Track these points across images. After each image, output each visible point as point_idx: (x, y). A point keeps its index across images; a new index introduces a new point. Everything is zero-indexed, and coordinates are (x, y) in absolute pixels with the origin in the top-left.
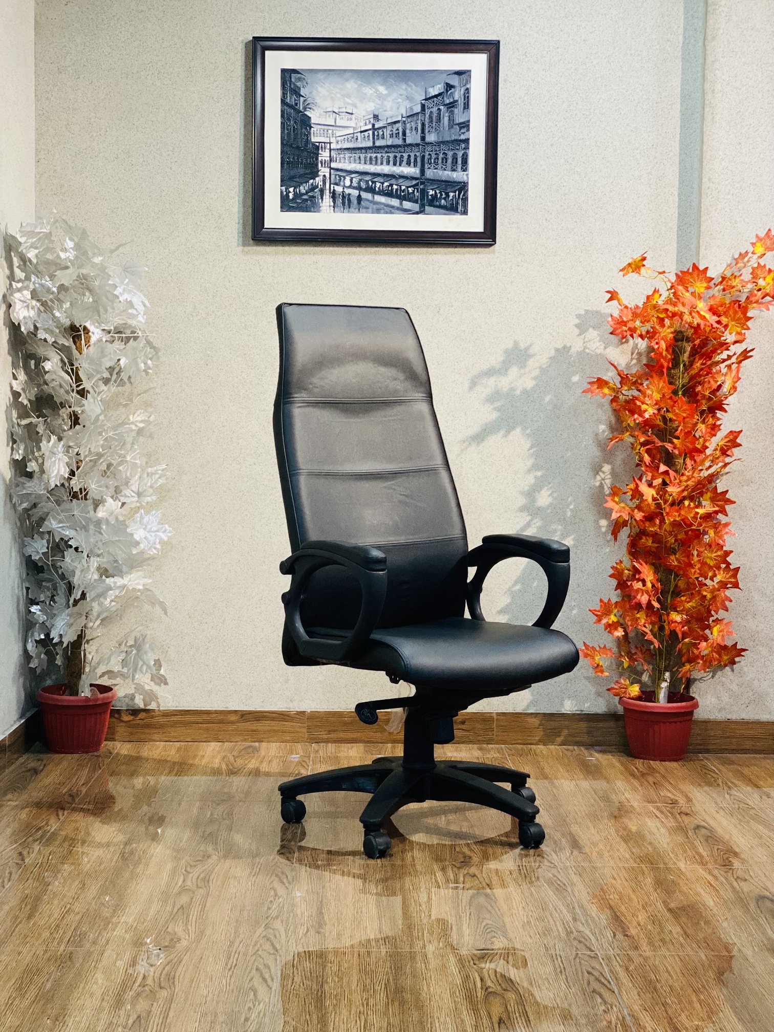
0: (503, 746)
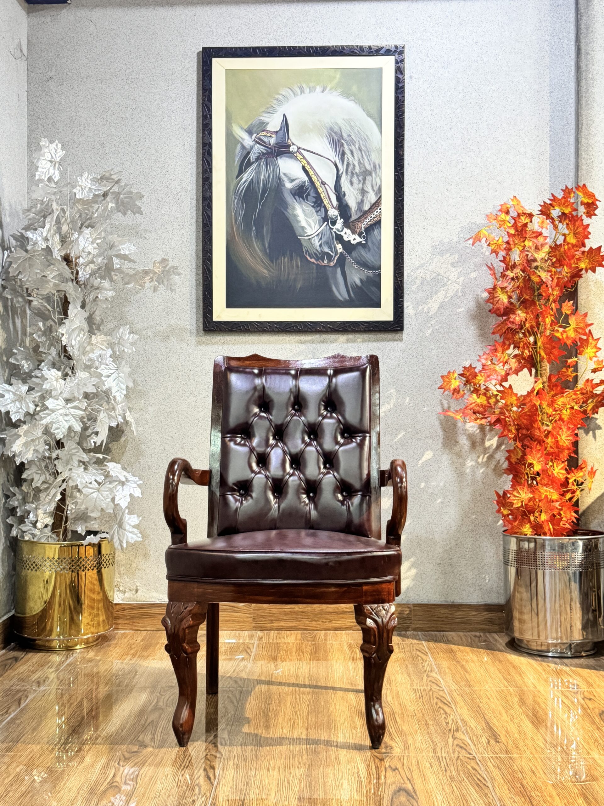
0: (419, 633)
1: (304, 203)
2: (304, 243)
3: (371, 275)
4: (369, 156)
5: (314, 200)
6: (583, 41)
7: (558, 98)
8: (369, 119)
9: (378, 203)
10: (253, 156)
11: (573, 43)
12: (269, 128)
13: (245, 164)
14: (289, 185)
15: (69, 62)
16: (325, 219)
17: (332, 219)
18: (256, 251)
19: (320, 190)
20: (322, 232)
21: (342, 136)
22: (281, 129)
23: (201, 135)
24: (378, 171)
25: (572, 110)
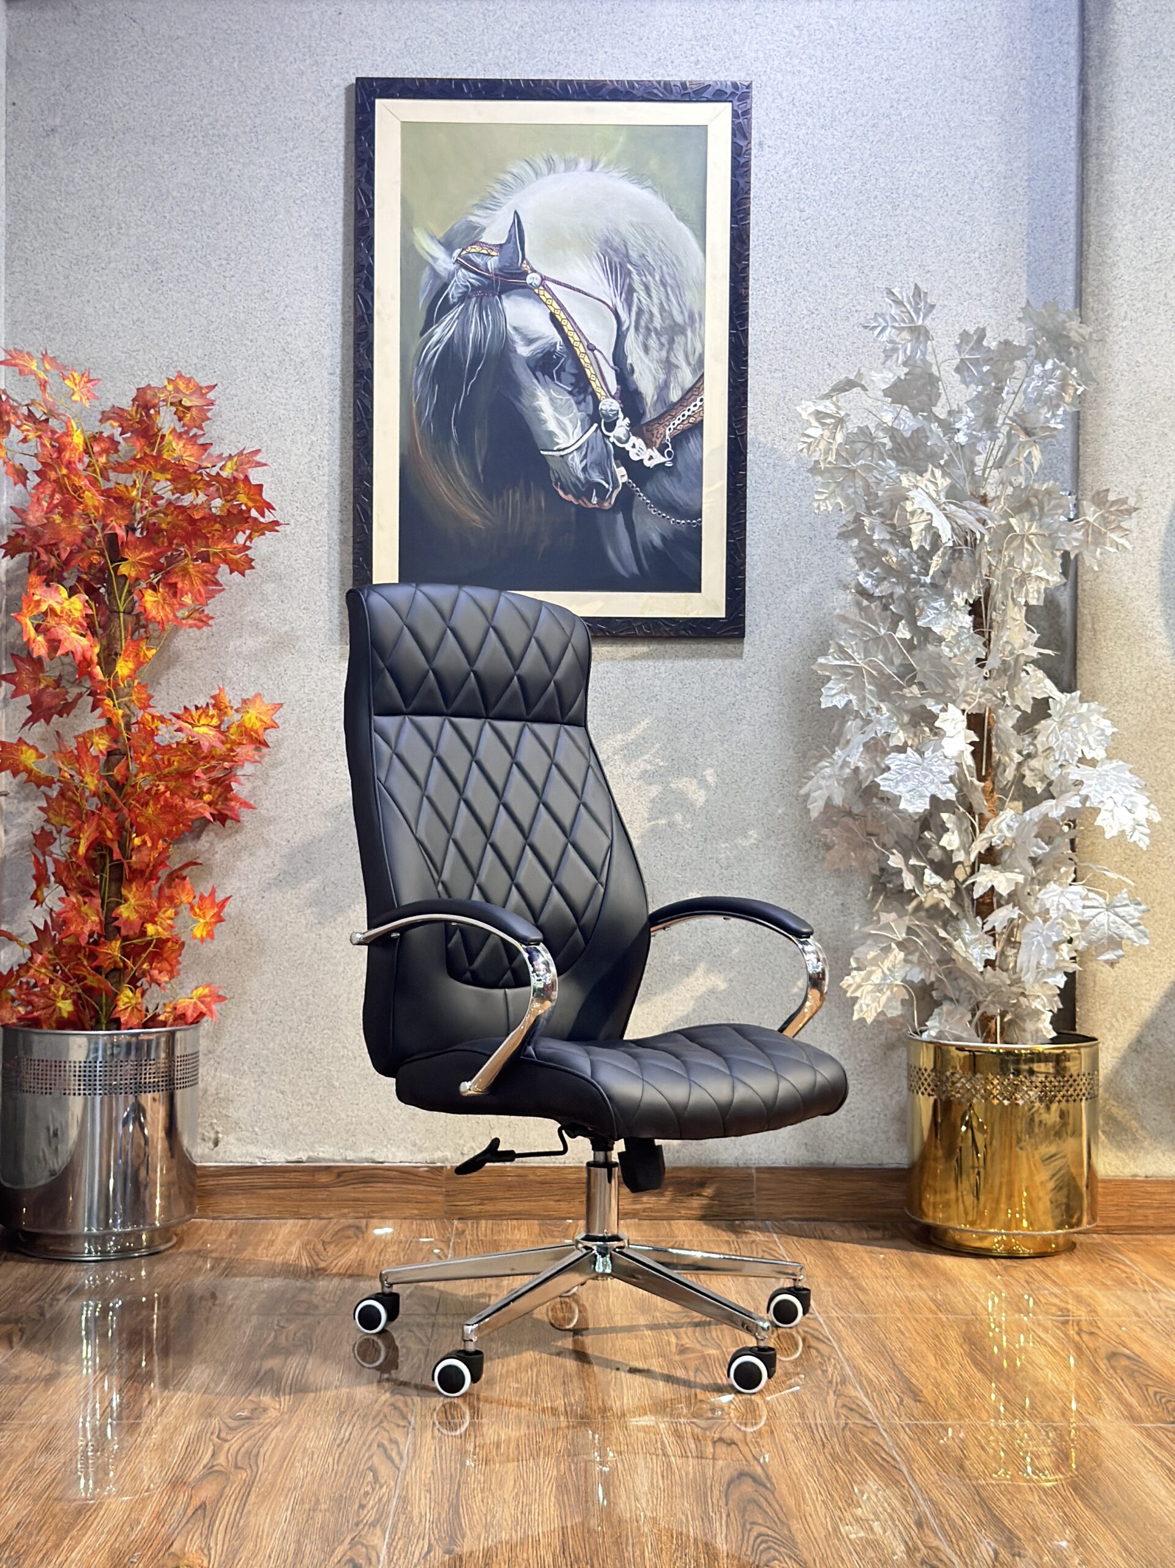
0: (769, 1222)
1: (552, 385)
2: (551, 464)
3: (683, 529)
4: (680, 296)
5: (573, 380)
6: (1092, 81)
7: (1042, 192)
8: (681, 224)
9: (695, 390)
10: (453, 292)
11: (1074, 83)
12: (485, 238)
13: (437, 308)
14: (523, 351)
15: (89, 100)
16: (595, 417)
17: (607, 417)
18: (458, 477)
19: (585, 360)
20: (588, 441)
21: (627, 256)
22: (508, 241)
23: (352, 248)
24: (697, 325)
25: (1070, 213)
